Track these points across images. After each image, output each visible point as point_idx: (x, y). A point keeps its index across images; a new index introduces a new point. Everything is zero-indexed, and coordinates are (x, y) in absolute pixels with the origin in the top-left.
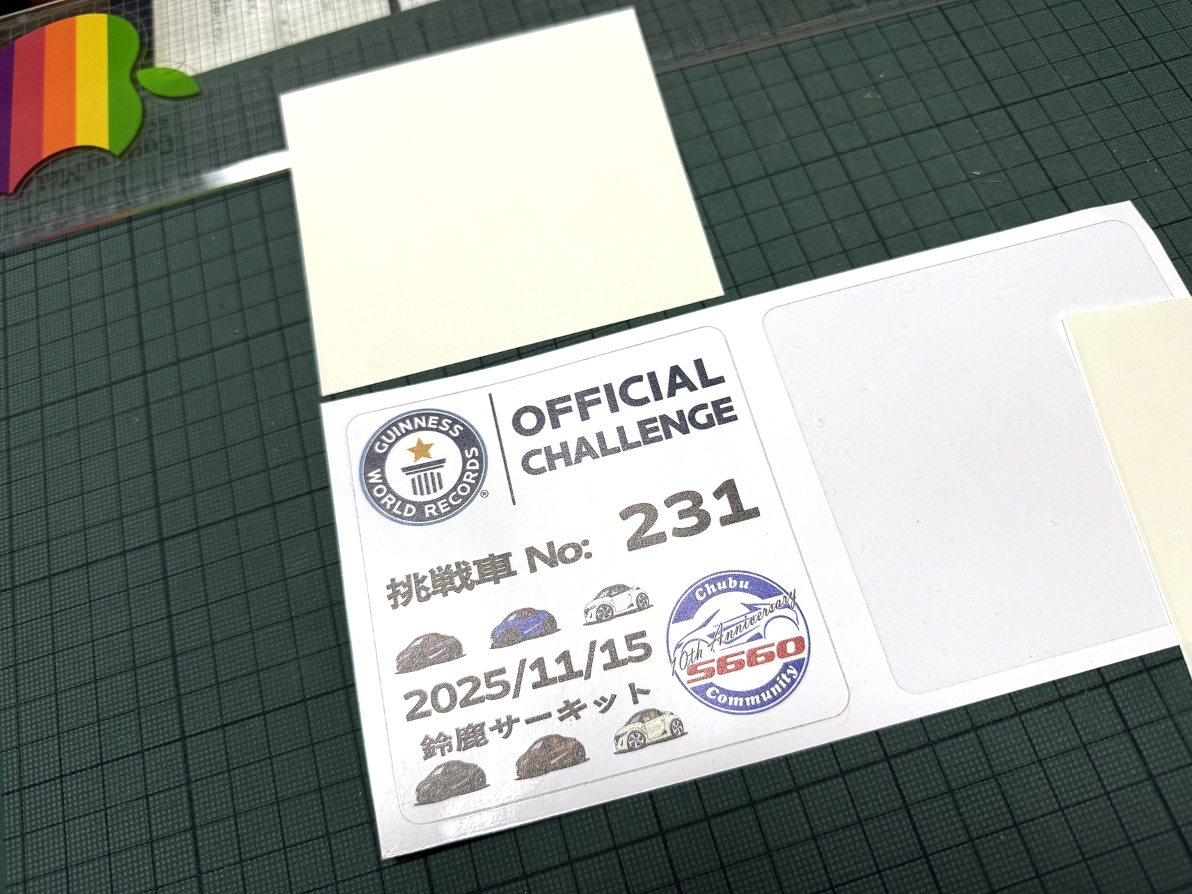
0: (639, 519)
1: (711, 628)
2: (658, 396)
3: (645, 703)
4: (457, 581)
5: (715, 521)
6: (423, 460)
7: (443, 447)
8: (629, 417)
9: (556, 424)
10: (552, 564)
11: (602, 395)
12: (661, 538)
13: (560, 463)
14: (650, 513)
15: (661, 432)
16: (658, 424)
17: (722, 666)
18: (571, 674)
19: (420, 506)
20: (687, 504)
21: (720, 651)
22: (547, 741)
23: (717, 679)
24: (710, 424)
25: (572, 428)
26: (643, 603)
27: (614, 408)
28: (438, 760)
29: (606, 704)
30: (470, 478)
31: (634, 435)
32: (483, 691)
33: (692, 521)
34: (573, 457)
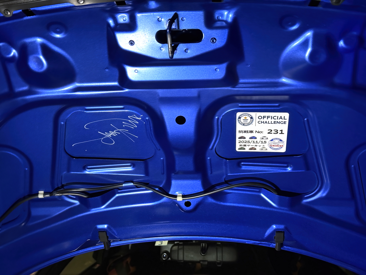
0: (270, 131)
1: (274, 142)
2: (278, 119)
3: (264, 147)
4: (247, 132)
5: (279, 133)
6: (245, 119)
7: (249, 118)
8: (273, 120)
9: (263, 119)
10: (258, 133)
11: (271, 117)
12: (272, 133)
13: (262, 123)
14: (271, 131)
15: (276, 123)
16: (276, 122)
17: (273, 146)
18: (257, 143)
19: (244, 124)
20: (276, 131)
21: (274, 144)
22: (253, 148)
23: (272, 147)
24: (283, 123)
25: (265, 120)
26: (267, 139)
27: (271, 119)
28: (241, 147)
29: (260, 146)
30: (251, 122)
31: (273, 122)
32: (247, 142)
33: (276, 133)
34: (264, 123)
